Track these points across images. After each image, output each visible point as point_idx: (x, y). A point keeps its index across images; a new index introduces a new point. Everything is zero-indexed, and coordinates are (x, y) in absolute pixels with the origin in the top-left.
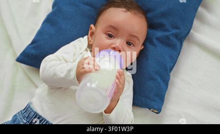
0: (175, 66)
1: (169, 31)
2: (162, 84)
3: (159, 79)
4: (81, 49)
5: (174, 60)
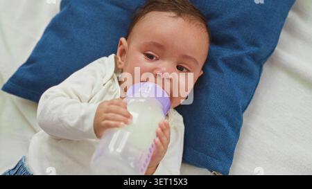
1: (242, 49)
4: (103, 78)
5: (249, 94)
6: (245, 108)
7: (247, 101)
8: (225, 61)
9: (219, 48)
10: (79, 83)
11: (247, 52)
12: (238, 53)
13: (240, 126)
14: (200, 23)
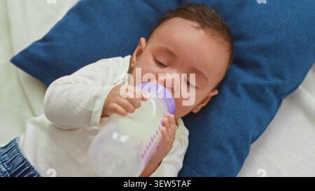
0: (261, 136)
1: (266, 78)
3: (231, 152)
4: (115, 77)
5: (262, 126)
6: (254, 139)
7: (258, 133)
8: (245, 86)
9: (242, 71)
11: (271, 82)
12: (262, 81)
13: (246, 156)
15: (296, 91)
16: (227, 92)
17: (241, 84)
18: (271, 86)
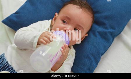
0: (106, 53)
1: (107, 29)
2: (94, 63)
3: (93, 59)
5: (106, 49)
6: (103, 54)
7: (104, 52)
8: (99, 32)
9: (98, 26)
10: (34, 28)
11: (109, 31)
13: (99, 62)
14: (90, 13)
15: (120, 35)
16: (92, 35)
17: (97, 31)
18: (109, 32)
